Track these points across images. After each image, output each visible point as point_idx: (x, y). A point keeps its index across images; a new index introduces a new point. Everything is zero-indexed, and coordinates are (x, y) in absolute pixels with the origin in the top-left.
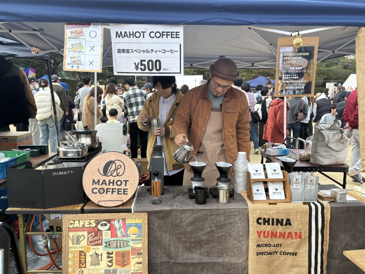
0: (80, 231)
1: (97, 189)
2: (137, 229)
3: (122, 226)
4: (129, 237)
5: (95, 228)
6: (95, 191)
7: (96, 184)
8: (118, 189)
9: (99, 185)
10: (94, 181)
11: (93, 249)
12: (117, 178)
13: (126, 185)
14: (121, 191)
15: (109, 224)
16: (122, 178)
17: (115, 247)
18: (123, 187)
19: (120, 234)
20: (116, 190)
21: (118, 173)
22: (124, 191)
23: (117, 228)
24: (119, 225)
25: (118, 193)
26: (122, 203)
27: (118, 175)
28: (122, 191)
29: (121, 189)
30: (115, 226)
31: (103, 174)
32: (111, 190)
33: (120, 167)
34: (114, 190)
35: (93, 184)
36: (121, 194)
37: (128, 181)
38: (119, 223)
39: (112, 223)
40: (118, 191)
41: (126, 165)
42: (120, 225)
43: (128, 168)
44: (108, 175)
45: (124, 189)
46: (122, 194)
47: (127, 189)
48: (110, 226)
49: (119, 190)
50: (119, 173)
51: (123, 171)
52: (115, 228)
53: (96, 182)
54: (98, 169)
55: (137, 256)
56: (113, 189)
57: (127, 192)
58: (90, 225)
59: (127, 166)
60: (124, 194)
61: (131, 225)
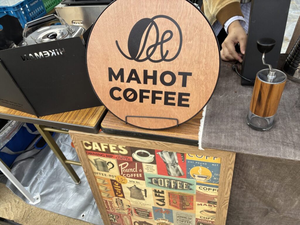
0: (104, 156)
1: (120, 90)
2: (210, 171)
3: (177, 162)
4: (192, 179)
5: (129, 158)
6: (116, 93)
7: (116, 79)
8: (167, 93)
9: (122, 80)
10: (111, 71)
11: (130, 181)
12: (164, 66)
13: (184, 84)
14: (173, 99)
15: (153, 156)
16: (175, 67)
17: (166, 186)
18: (177, 88)
19: (175, 173)
20: (163, 96)
21: (164, 54)
22: (180, 99)
23: (168, 162)
24: (172, 159)
25: (166, 103)
26: (176, 124)
27: (163, 58)
28: (176, 97)
29: (174, 93)
30: (164, 160)
31: (129, 56)
32: (150, 95)
33: (168, 36)
34: (157, 95)
35: (110, 80)
36: (174, 104)
37: (190, 74)
38: (173, 157)
39: (158, 155)
40: (167, 98)
41: (186, 30)
42: (174, 159)
43: (190, 40)
44: (140, 59)
45: (181, 95)
46: (177, 104)
47: (188, 95)
48: (154, 158)
49: (170, 96)
50: (167, 52)
51: (178, 47)
52: (165, 163)
53: (116, 74)
54: (117, 42)
55: (207, 204)
56: (154, 92)
57: (187, 100)
58: (119, 151)
59: (186, 34)
60: (180, 104)
61: (196, 164)
